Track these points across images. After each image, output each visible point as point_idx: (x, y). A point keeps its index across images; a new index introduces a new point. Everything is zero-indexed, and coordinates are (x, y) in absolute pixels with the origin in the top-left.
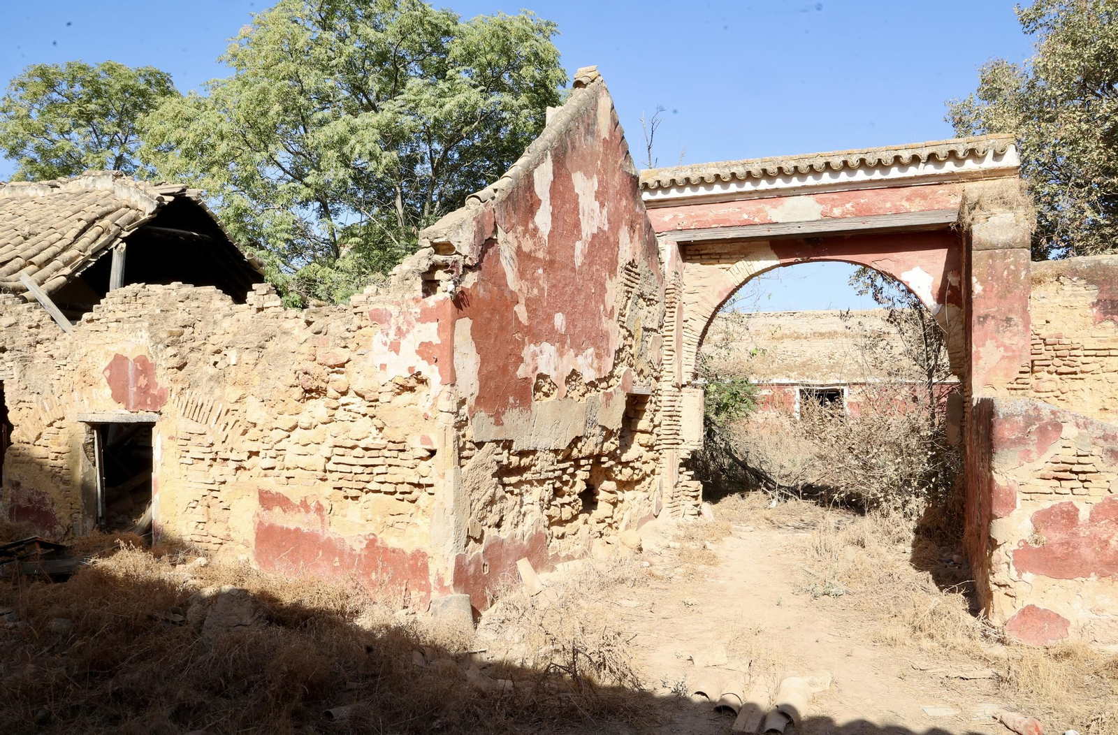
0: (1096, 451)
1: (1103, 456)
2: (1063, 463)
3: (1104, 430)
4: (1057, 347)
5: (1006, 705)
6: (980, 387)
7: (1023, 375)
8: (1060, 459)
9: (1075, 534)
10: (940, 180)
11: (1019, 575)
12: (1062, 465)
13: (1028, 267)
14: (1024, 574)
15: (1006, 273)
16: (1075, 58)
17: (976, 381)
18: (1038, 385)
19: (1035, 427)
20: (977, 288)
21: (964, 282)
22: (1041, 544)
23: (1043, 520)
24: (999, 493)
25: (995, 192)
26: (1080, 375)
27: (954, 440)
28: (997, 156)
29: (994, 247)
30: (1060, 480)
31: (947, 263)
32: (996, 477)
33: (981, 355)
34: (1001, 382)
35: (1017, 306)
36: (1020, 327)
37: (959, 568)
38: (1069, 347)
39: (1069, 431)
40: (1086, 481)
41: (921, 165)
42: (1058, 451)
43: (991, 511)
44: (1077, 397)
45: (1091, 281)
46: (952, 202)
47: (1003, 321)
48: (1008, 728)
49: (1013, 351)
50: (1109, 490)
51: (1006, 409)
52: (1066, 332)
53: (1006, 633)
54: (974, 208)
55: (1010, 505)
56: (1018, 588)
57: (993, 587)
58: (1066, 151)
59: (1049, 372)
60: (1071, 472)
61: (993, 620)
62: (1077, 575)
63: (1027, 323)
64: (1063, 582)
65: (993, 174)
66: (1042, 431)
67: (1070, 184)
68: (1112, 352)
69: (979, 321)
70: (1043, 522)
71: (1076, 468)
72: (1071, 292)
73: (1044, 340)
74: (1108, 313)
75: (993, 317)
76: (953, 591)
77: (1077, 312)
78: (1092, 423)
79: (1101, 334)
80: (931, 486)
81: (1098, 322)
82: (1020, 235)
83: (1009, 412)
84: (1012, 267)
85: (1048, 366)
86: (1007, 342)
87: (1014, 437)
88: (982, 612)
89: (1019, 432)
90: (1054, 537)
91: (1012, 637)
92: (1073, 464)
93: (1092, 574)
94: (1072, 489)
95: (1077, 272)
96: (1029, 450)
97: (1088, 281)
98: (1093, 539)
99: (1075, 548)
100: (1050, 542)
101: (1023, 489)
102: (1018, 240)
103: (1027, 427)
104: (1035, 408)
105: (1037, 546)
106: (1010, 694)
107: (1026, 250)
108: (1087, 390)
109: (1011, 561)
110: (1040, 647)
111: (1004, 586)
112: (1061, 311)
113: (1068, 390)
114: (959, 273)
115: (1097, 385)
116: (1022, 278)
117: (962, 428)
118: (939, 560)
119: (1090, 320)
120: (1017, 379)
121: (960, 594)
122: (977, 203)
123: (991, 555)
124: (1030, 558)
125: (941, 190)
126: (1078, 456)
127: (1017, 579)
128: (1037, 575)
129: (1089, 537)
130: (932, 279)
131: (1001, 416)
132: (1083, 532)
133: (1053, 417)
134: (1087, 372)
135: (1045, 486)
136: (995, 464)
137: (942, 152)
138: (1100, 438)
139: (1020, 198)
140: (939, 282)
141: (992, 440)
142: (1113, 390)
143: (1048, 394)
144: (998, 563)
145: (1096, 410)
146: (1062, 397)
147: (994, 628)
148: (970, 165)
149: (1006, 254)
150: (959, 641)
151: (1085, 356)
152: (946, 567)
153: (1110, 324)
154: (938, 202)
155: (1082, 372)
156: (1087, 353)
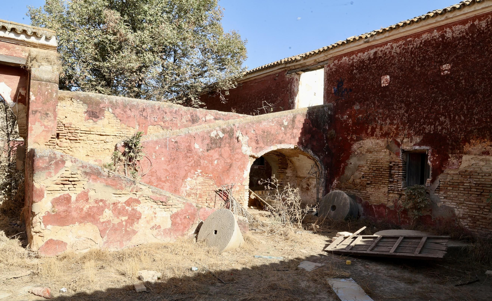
0: (79, 172)
1: (82, 174)
2: (65, 177)
3: (82, 164)
4: (70, 128)
5: (36, 285)
6: (32, 143)
7: (52, 139)
8: (64, 175)
9: (70, 207)
10: (18, 42)
11: (45, 227)
12: (65, 178)
13: (57, 92)
14: (47, 226)
15: (47, 93)
16: (85, 8)
17: (30, 140)
18: (61, 144)
19: (53, 162)
20: (32, 98)
21: (27, 94)
22: (55, 212)
23: (56, 202)
24: (36, 191)
25: (44, 55)
26: (78, 141)
27: (20, 167)
28: (47, 39)
29: (42, 80)
30: (64, 184)
31: (19, 84)
32: (35, 184)
33: (33, 129)
34: (42, 141)
35: (51, 108)
36: (52, 118)
37: (20, 227)
38: (75, 129)
39: (68, 164)
40: (75, 184)
41: (7, 32)
42: (63, 172)
43: (32, 199)
44: (77, 150)
45: (84, 103)
46: (23, 54)
47: (44, 114)
48: (35, 295)
49: (49, 128)
50: (84, 188)
51: (41, 153)
52: (73, 122)
53: (39, 253)
54: (33, 60)
55: (41, 196)
56: (45, 233)
57: (33, 234)
58: (79, 46)
59: (66, 139)
60: (69, 181)
61: (33, 249)
62: (70, 224)
63: (55, 116)
64: (65, 227)
65: (45, 47)
66: (57, 164)
67: (80, 60)
68: (92, 133)
69: (32, 113)
70: (56, 203)
71: (71, 179)
72: (76, 106)
73: (64, 125)
74: (90, 116)
75: (40, 112)
76: (14, 238)
77: (78, 115)
78: (78, 161)
79: (88, 124)
80: (7, 189)
81: (86, 120)
82: (54, 77)
83: (42, 155)
84: (50, 91)
85: (65, 136)
86: (46, 124)
87: (44, 166)
88: (28, 245)
89: (46, 164)
90: (61, 209)
91: (42, 254)
92: (70, 178)
93: (77, 223)
94: (69, 188)
95: (79, 98)
96: (51, 172)
97: (84, 102)
98: (77, 208)
99: (69, 213)
100: (59, 211)
101: (48, 189)
102: (53, 79)
103: (50, 162)
104: (54, 154)
105: (53, 213)
106: (38, 280)
107: (56, 84)
108: (81, 147)
109: (41, 221)
110: (54, 256)
111: (39, 232)
112: (72, 113)
113: (73, 147)
114: (26, 89)
115: (85, 146)
116: (54, 96)
117: (24, 162)
118: (10, 225)
119: (83, 119)
120: (50, 141)
121: (17, 240)
122: (35, 58)
123: (32, 219)
124: (50, 219)
125: (17, 47)
126: (72, 174)
127: (44, 228)
128: (54, 226)
129: (75, 207)
130: (11, 90)
131: (38, 157)
132: (73, 206)
133: (61, 158)
134: (82, 140)
135: (58, 187)
136: (35, 178)
137: (19, 29)
138: (81, 167)
139: (56, 61)
140: (15, 92)
141: (33, 167)
142: (91, 148)
143: (65, 148)
144: (36, 223)
145: (84, 156)
146: (71, 150)
147: (33, 252)
148: (33, 39)
149: (47, 84)
150: (15, 261)
151: (81, 133)
152: (13, 227)
153: (91, 121)
154: (16, 53)
155: (80, 140)
156: (82, 132)
